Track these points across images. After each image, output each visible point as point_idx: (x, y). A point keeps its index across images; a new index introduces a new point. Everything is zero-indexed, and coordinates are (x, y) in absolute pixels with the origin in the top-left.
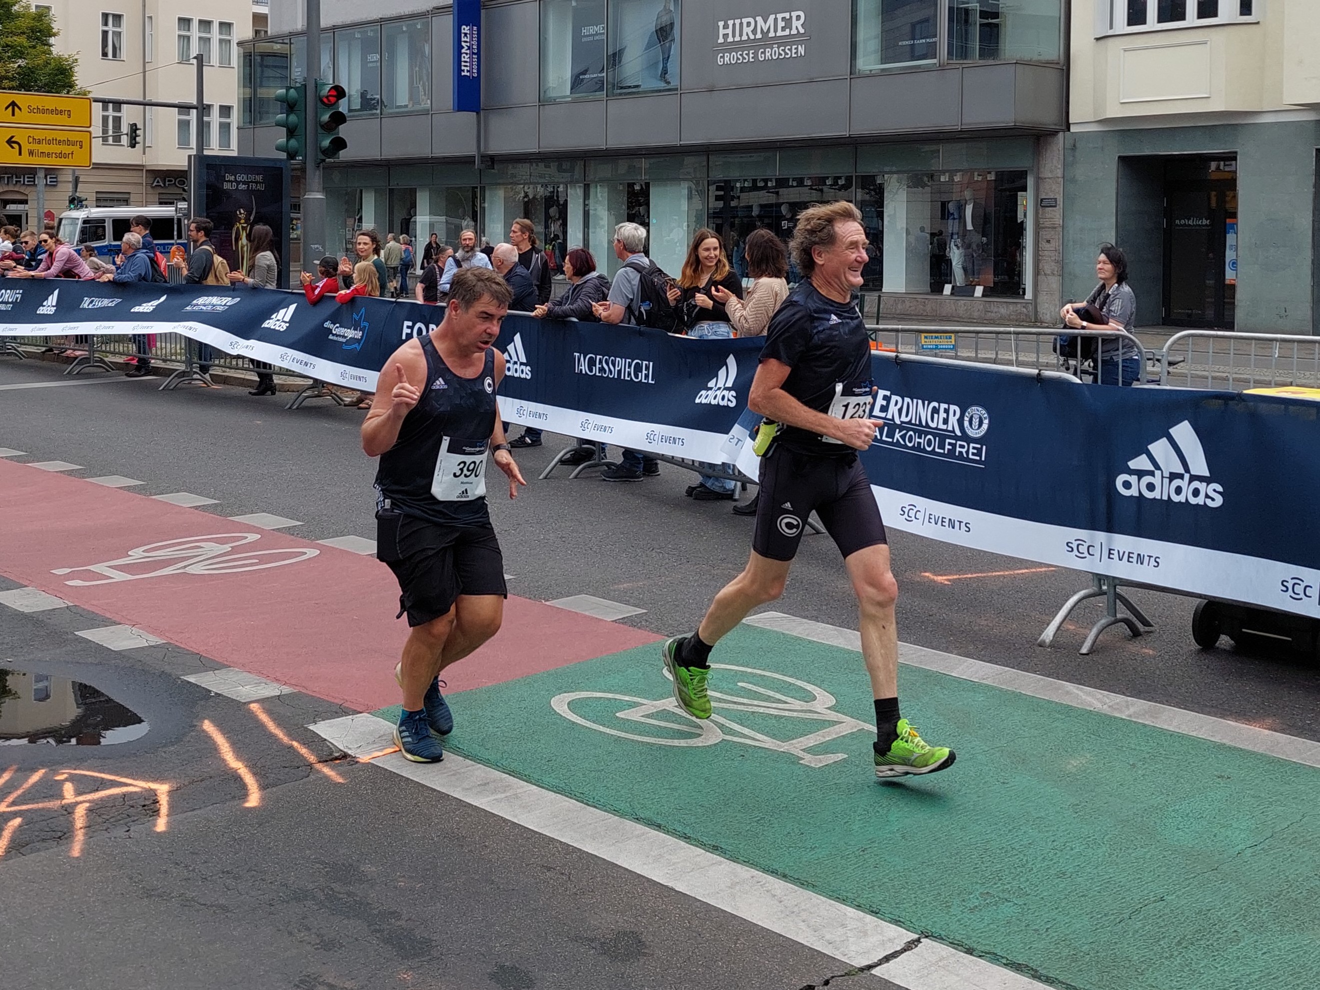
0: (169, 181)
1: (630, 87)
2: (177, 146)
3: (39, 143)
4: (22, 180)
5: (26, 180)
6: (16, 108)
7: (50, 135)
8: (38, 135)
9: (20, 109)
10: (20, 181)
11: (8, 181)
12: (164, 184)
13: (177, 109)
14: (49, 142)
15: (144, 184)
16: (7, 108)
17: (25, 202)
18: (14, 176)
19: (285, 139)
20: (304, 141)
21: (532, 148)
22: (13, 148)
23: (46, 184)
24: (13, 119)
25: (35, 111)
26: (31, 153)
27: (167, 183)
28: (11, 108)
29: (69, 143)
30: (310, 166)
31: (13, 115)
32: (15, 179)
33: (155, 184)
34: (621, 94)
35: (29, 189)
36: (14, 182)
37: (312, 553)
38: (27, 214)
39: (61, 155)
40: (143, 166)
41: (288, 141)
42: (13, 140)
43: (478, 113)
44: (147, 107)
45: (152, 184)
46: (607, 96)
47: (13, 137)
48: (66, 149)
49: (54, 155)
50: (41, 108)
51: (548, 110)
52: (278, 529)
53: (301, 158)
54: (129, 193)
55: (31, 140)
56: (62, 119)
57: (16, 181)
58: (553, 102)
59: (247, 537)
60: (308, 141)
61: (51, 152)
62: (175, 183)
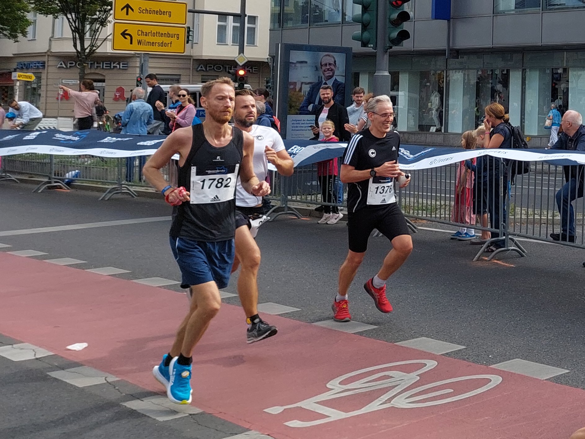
0: (209, 67)
1: (557, 5)
2: (216, 43)
3: (146, 35)
4: (101, 65)
5: (105, 65)
6: (129, 9)
7: (155, 30)
8: (146, 29)
9: (133, 10)
10: (100, 66)
11: (91, 67)
12: (206, 69)
13: (217, 16)
14: (154, 35)
15: (191, 69)
16: (122, 9)
17: (103, 81)
18: (96, 63)
19: (361, 32)
20: (375, 33)
21: (486, 43)
22: (126, 38)
23: (120, 68)
24: (127, 17)
25: (144, 12)
26: (139, 42)
27: (208, 68)
28: (125, 9)
29: (168, 35)
30: (379, 51)
31: (127, 14)
32: (96, 65)
33: (199, 69)
34: (550, 9)
35: (107, 72)
36: (95, 67)
37: (496, 380)
38: (104, 89)
39: (162, 44)
40: (191, 56)
41: (362, 33)
42: (126, 32)
43: (449, 21)
44: (195, 14)
45: (198, 68)
46: (542, 10)
47: (126, 30)
48: (166, 40)
49: (157, 44)
50: (149, 10)
51: (499, 19)
52: (447, 353)
53: (372, 46)
54: (180, 75)
55: (140, 33)
56: (165, 18)
57: (97, 66)
58: (503, 13)
59: (425, 365)
60: (378, 33)
61: (155, 42)
62: (214, 69)
